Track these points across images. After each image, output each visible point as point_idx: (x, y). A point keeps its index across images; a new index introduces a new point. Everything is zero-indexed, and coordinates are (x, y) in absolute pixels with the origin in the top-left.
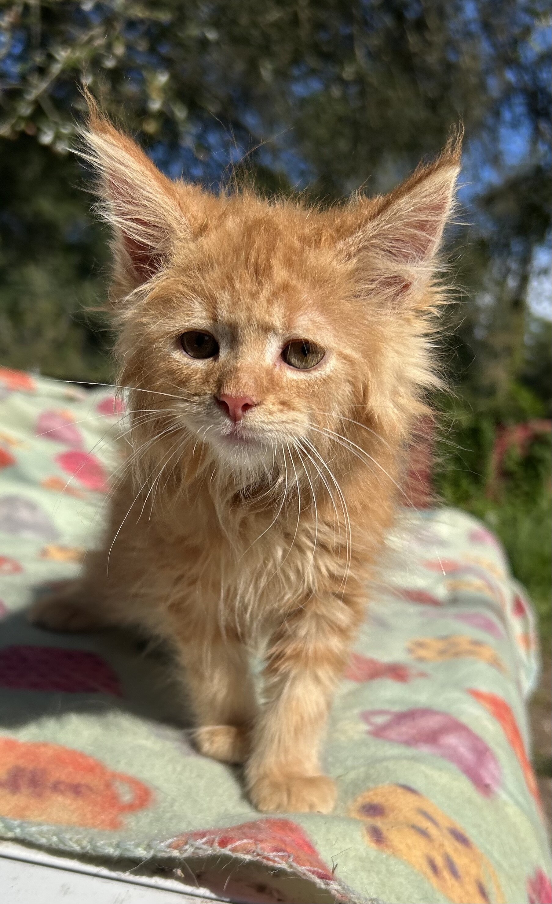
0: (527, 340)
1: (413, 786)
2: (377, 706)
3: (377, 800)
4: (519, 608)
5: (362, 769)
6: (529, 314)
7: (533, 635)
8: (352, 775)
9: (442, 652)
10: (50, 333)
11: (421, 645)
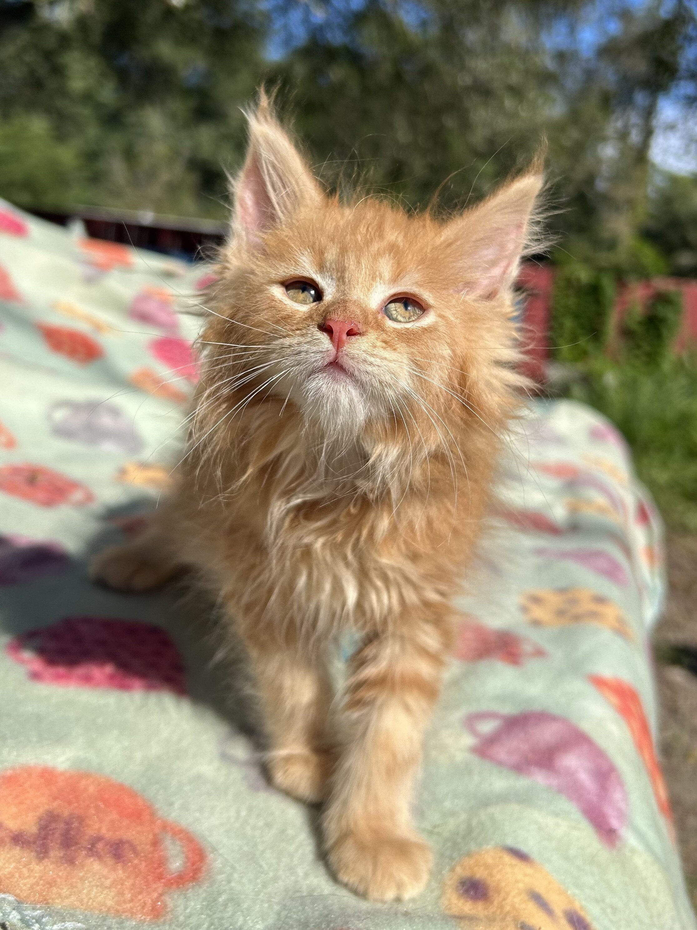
0: (651, 191)
1: (524, 848)
2: (485, 706)
3: (480, 874)
4: (643, 516)
5: (463, 816)
6: (653, 166)
7: (658, 550)
8: (452, 823)
9: (561, 613)
10: (165, 176)
11: (536, 600)
